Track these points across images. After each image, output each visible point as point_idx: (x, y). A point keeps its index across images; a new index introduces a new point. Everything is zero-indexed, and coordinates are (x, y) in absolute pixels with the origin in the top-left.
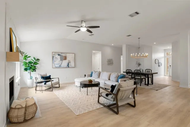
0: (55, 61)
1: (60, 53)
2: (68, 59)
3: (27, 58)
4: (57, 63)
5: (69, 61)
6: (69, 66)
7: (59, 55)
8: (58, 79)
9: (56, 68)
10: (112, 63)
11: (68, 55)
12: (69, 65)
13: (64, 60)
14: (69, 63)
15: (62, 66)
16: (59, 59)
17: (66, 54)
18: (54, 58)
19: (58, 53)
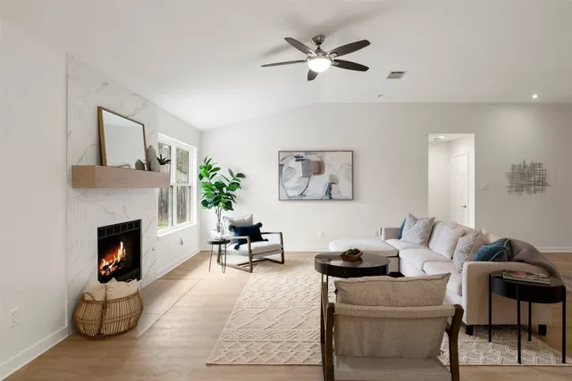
0: (287, 180)
1: (301, 154)
2: (328, 171)
3: (211, 174)
4: (293, 186)
5: (331, 177)
6: (333, 196)
7: (298, 159)
8: (279, 236)
9: (290, 199)
10: (542, 183)
11: (327, 158)
12: (332, 192)
13: (315, 174)
14: (333, 186)
15: (308, 194)
16: (300, 173)
17: (320, 154)
18: (284, 169)
19: (296, 154)
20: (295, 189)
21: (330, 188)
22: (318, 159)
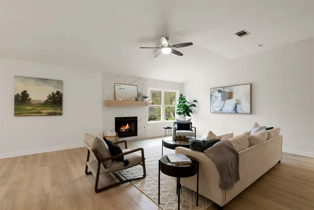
0: (214, 103)
1: (221, 89)
2: (235, 97)
4: (217, 105)
5: (237, 100)
6: (238, 111)
7: (220, 91)
9: (215, 112)
11: (235, 89)
12: (237, 109)
13: (228, 99)
14: (238, 105)
15: (224, 110)
16: (220, 98)
17: (231, 88)
18: (213, 97)
19: (218, 89)
20: (218, 107)
21: (236, 107)
22: (230, 91)
